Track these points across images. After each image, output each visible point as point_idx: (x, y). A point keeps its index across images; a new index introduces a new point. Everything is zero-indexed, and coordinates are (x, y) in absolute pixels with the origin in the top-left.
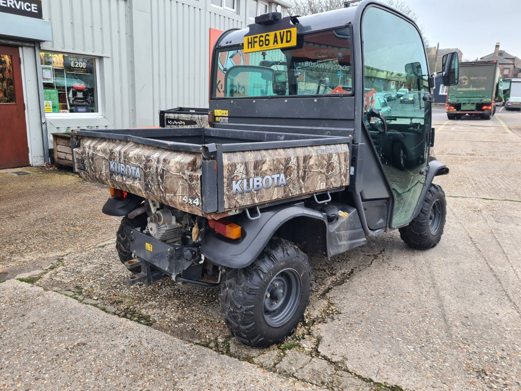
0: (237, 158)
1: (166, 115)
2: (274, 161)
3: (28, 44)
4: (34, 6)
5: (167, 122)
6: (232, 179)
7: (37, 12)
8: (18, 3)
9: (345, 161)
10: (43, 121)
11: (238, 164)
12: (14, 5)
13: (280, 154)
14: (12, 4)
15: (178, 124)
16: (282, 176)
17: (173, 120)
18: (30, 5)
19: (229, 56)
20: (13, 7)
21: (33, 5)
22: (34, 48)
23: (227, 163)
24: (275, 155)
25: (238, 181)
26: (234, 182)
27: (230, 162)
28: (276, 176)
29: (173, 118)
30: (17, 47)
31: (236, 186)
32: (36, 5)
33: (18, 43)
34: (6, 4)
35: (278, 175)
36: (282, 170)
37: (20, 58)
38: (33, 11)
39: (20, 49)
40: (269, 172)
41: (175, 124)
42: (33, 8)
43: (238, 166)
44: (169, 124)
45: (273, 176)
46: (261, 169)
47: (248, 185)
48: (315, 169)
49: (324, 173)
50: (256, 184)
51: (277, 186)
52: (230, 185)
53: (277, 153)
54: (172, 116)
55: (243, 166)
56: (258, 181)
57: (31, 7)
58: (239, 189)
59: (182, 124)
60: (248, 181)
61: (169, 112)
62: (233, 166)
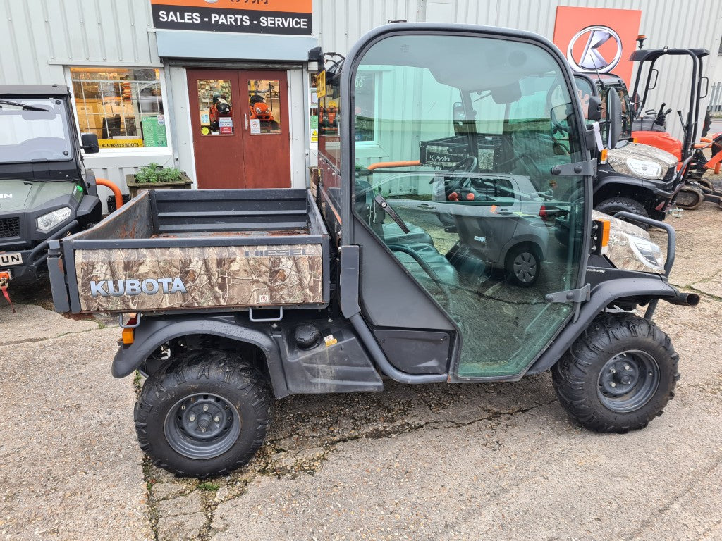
0: (98, 257)
1: (428, 147)
2: (159, 262)
3: (295, 66)
4: (304, 22)
5: (428, 157)
6: (90, 280)
7: (306, 27)
8: (286, 21)
9: (311, 267)
10: (306, 153)
11: (98, 263)
12: (282, 23)
13: (172, 255)
14: (279, 23)
15: (441, 161)
16: (178, 281)
17: (435, 154)
18: (299, 21)
19: (592, 45)
20: (281, 26)
21: (302, 20)
22: (302, 69)
23: (81, 261)
24: (163, 254)
25: (99, 282)
26: (93, 283)
27: (84, 261)
28: (165, 281)
29: (436, 151)
30: (285, 70)
31: (95, 288)
32: (306, 20)
33: (285, 66)
34: (274, 24)
35: (170, 280)
36: (177, 273)
37: (287, 83)
38: (302, 27)
39: (288, 72)
40: (152, 275)
41: (437, 161)
42: (302, 23)
43: (98, 266)
44: (431, 160)
45: (160, 280)
46: (137, 270)
47: (116, 287)
48: (243, 276)
49: (265, 283)
50: (129, 287)
51: (169, 292)
52: (87, 286)
53: (168, 253)
54: (434, 149)
55: (105, 267)
56: (132, 284)
57: (300, 23)
58: (102, 291)
59: (446, 161)
60: (116, 283)
61: (433, 143)
62: (92, 265)
